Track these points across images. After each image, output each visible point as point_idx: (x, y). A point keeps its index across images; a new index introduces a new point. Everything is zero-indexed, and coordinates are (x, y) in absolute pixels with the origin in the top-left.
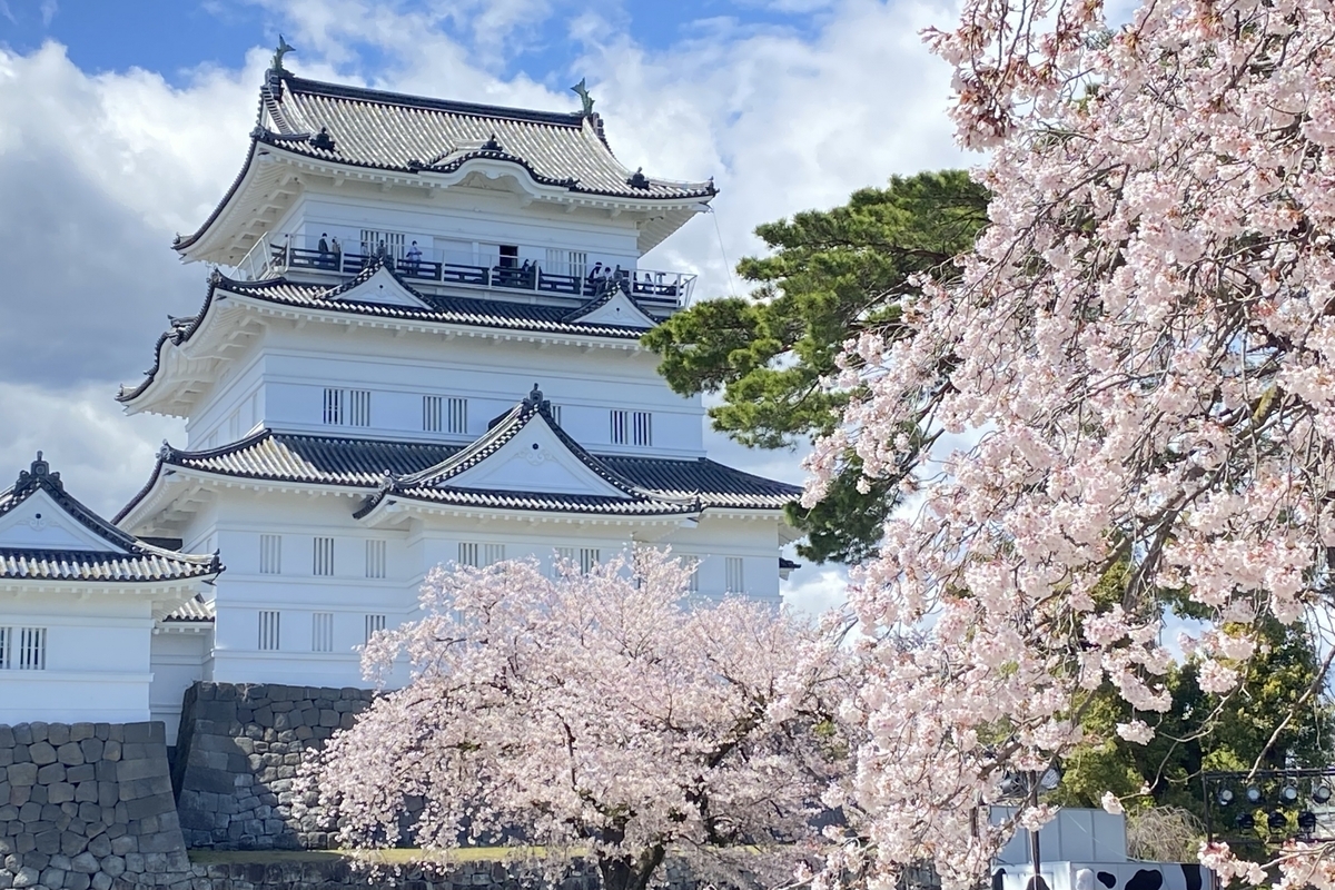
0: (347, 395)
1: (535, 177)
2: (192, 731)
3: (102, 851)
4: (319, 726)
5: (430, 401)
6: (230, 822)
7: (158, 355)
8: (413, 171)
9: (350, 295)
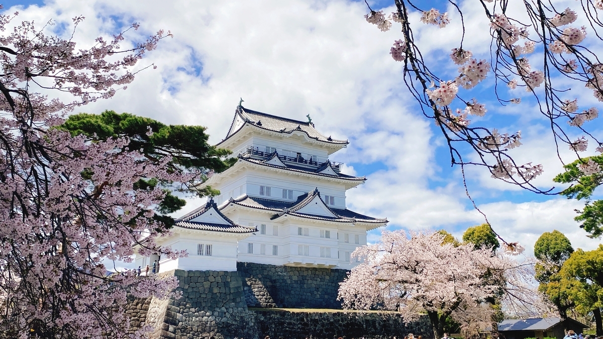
0: (265, 188)
1: (309, 136)
3: (227, 307)
5: (284, 191)
8: (281, 133)
9: (268, 162)
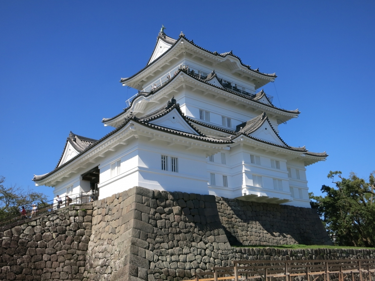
0: (204, 112)
1: (241, 63)
5: (223, 118)
8: (216, 55)
9: (208, 82)
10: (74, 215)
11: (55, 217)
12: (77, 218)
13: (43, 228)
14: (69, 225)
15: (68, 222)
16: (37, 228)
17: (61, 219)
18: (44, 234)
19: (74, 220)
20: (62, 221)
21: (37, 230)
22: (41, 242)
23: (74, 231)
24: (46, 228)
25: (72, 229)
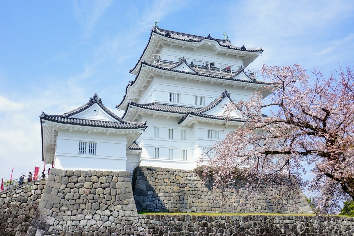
0: (174, 94)
1: (220, 44)
2: (136, 179)
3: (112, 209)
4: (170, 179)
5: (195, 97)
6: (147, 204)
7: (126, 91)
8: (191, 41)
9: (176, 69)
10: (34, 189)
11: (20, 191)
12: (37, 191)
13: (11, 199)
14: (30, 196)
15: (30, 194)
16: (7, 199)
17: (25, 192)
18: (11, 203)
19: (35, 192)
20: (25, 193)
21: (6, 200)
22: (8, 209)
23: (33, 201)
24: (13, 198)
25: (32, 199)
